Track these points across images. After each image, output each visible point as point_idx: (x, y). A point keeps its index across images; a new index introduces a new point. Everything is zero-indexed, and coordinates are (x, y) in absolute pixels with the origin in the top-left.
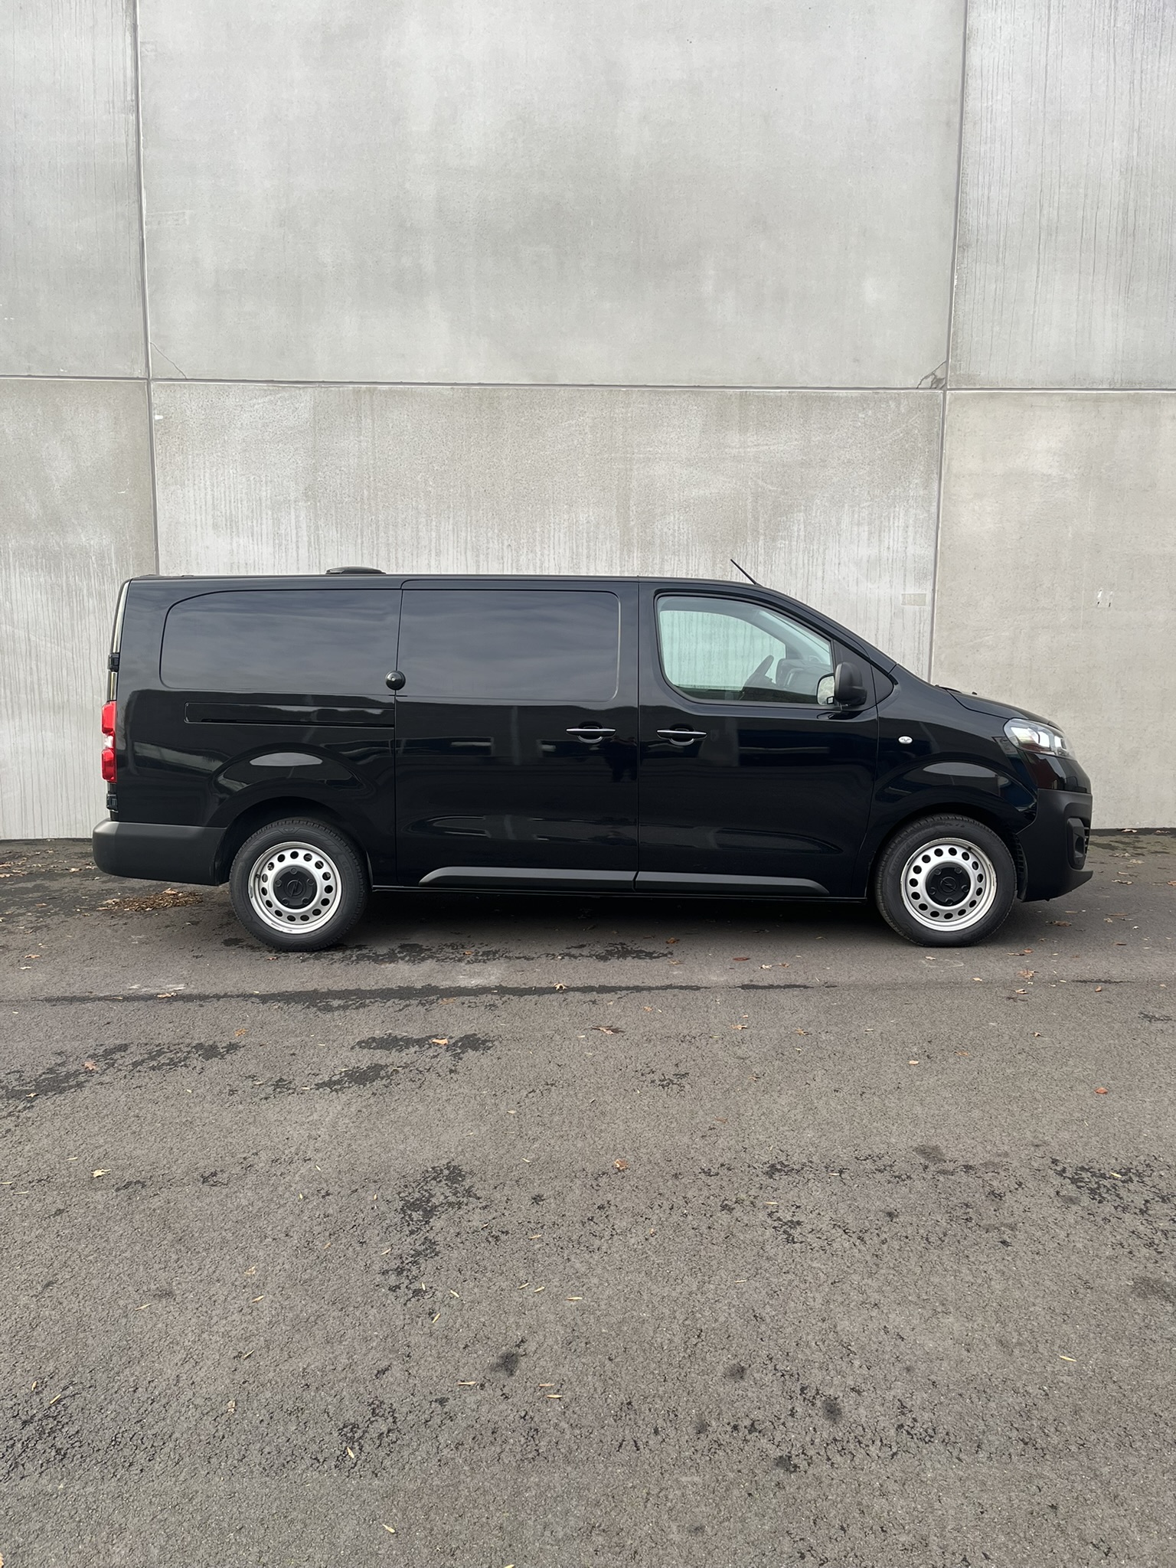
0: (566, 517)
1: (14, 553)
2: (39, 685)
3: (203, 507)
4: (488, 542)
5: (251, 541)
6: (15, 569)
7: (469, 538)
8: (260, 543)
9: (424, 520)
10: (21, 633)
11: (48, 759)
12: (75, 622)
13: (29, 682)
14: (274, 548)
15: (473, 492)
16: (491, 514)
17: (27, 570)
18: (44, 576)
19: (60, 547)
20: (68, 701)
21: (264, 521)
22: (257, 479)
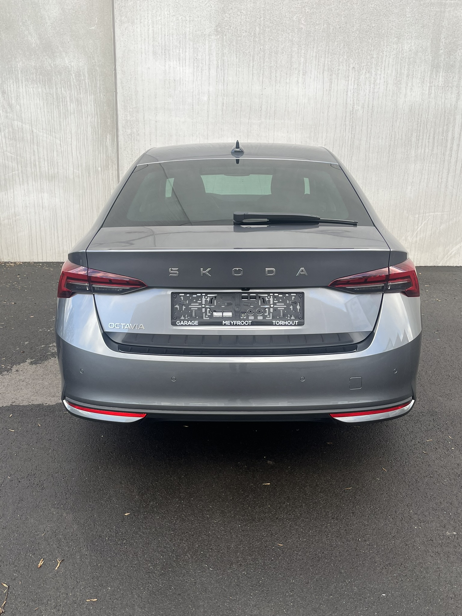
0: (395, 46)
1: (21, 71)
2: (39, 162)
3: (147, 39)
4: (339, 66)
5: (178, 64)
6: (22, 83)
7: (326, 62)
8: (184, 65)
9: (296, 49)
10: (27, 127)
11: (45, 211)
12: (62, 120)
13: (32, 160)
14: (194, 69)
15: (332, 28)
16: (342, 45)
17: (30, 83)
18: (42, 88)
19: (51, 67)
20: (58, 173)
21: (187, 50)
22: (184, 18)
